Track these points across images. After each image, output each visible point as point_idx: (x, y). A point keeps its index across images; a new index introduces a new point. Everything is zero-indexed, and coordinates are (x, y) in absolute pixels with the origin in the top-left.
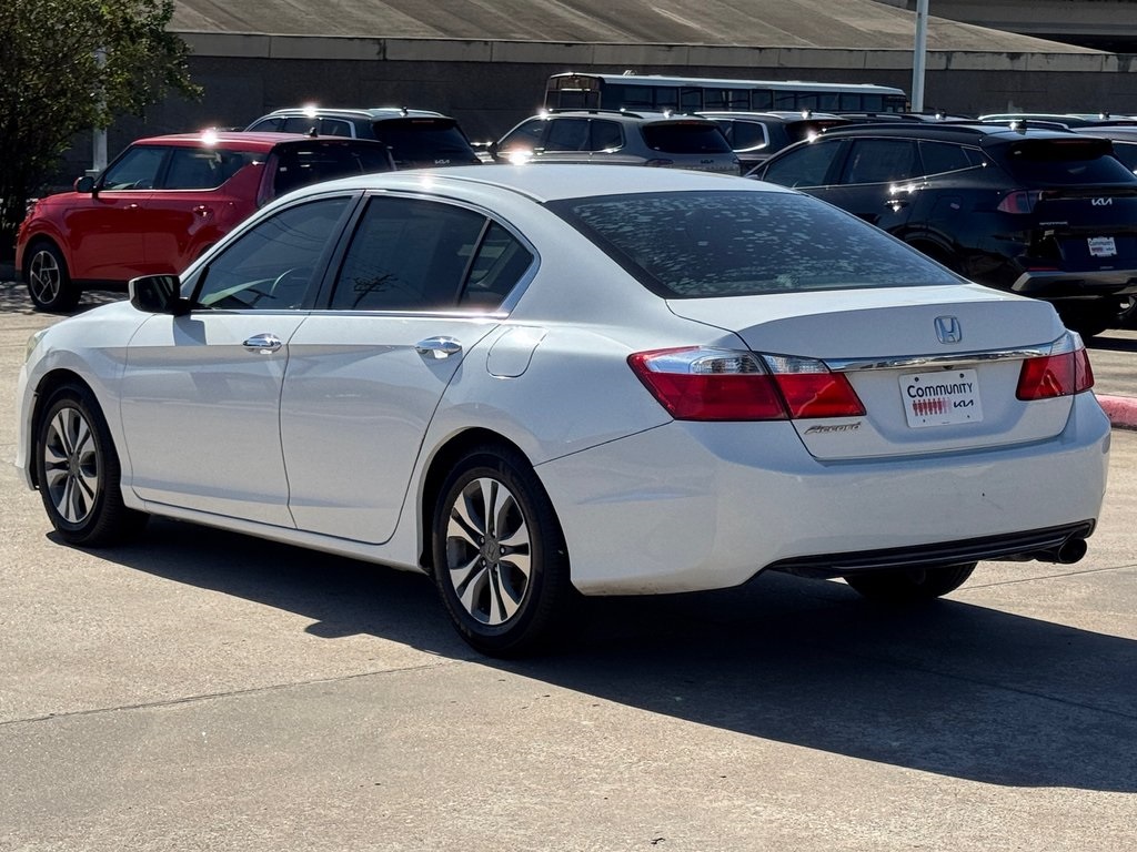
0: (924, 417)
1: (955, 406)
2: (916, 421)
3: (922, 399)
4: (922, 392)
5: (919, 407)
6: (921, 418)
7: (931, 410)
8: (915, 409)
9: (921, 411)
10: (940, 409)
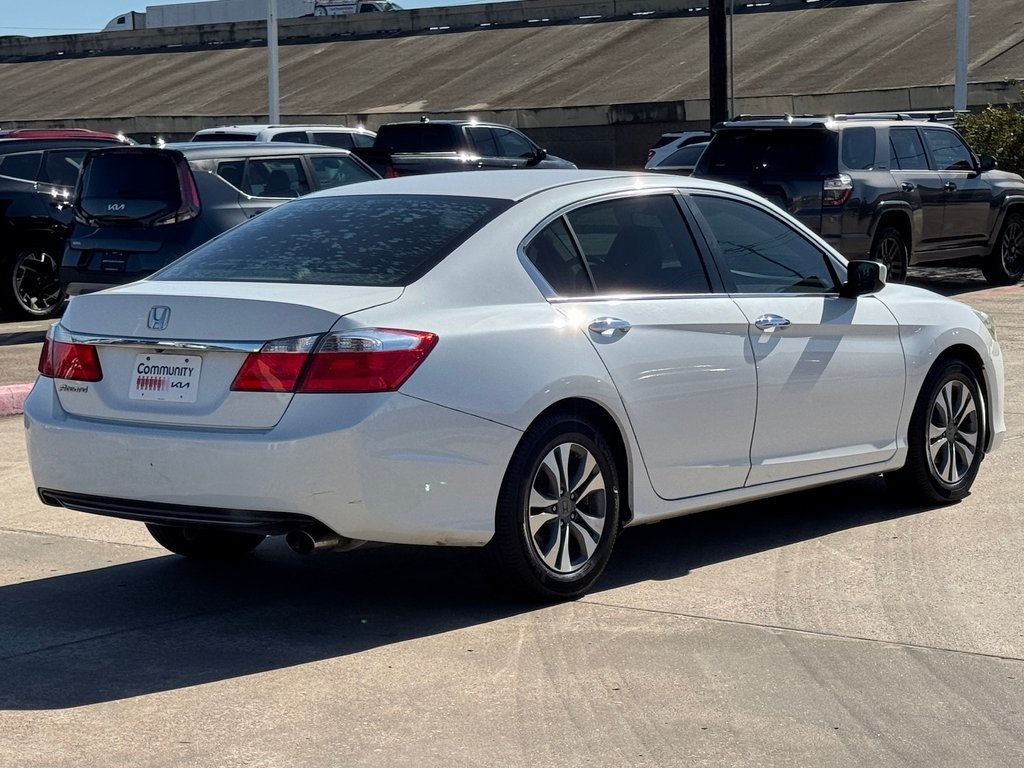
0: (144, 391)
1: (172, 386)
2: (135, 394)
3: (146, 376)
4: (149, 370)
5: (141, 382)
6: (140, 391)
7: (151, 386)
8: (138, 382)
9: (142, 386)
10: (159, 387)
